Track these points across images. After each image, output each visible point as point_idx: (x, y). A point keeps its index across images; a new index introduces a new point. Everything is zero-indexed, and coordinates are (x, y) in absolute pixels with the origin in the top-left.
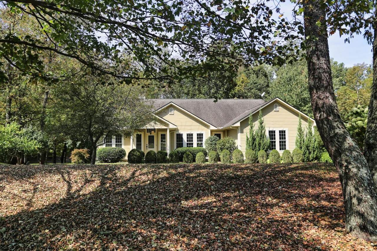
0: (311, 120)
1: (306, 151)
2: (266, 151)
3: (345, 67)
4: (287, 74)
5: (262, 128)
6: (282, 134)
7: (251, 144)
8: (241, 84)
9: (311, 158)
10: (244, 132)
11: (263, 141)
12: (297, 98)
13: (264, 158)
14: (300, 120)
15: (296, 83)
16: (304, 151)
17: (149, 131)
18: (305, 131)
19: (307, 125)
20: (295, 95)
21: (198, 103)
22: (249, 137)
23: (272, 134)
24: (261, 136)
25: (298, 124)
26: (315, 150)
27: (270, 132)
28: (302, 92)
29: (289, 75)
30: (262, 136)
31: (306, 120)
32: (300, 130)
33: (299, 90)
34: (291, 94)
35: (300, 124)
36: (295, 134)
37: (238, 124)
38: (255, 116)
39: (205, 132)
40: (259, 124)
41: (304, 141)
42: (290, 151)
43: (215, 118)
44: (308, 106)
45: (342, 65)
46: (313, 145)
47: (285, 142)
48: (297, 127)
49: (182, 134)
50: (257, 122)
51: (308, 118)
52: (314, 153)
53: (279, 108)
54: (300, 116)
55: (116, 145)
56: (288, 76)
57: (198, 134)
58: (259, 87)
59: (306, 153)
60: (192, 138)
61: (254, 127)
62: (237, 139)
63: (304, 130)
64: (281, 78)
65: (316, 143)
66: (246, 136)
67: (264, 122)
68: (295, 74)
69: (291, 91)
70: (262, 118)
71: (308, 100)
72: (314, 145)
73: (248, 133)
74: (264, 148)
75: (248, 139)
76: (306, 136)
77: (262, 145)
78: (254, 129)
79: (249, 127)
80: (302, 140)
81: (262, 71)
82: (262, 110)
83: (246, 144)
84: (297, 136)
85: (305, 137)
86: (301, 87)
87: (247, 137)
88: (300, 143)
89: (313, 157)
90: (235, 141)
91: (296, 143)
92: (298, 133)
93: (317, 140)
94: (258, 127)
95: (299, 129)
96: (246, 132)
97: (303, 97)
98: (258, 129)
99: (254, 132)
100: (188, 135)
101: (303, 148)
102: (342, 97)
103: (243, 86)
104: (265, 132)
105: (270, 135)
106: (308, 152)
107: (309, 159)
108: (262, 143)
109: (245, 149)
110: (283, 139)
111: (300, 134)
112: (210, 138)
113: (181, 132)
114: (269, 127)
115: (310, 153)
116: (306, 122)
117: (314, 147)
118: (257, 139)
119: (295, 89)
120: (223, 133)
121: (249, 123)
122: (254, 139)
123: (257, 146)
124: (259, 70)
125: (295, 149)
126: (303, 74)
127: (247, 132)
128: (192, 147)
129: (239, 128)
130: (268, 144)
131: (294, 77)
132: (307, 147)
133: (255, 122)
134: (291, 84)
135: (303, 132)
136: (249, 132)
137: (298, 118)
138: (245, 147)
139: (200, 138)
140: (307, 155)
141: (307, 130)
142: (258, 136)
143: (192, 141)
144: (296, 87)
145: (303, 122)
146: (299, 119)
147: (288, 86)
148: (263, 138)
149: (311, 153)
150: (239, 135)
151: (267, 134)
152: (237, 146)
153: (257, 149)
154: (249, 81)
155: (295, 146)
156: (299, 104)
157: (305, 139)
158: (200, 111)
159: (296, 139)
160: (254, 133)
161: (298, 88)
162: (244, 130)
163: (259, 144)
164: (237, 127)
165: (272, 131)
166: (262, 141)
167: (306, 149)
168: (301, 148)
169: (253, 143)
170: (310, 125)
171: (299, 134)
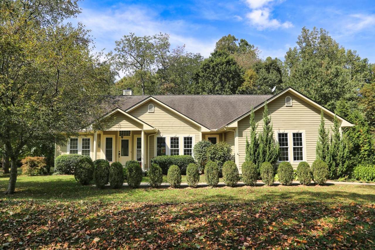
0: (338, 119)
1: (331, 162)
2: (274, 162)
3: (369, 63)
4: (303, 66)
5: (268, 129)
6: (297, 137)
7: (252, 153)
8: (249, 80)
9: (339, 173)
10: (243, 135)
11: (269, 148)
12: (316, 94)
13: (270, 174)
14: (322, 119)
15: (314, 76)
16: (329, 162)
17: (123, 133)
18: (330, 134)
19: (332, 126)
20: (313, 90)
21: (193, 100)
22: (250, 142)
23: (283, 137)
24: (267, 141)
25: (320, 124)
26: (345, 162)
27: (280, 135)
28: (321, 87)
29: (306, 67)
30: (269, 141)
31: (330, 118)
32: (323, 132)
33: (319, 85)
34: (309, 89)
35: (323, 124)
36: (316, 138)
37: (235, 125)
38: (259, 113)
39: (194, 135)
40: (264, 124)
41: (328, 149)
42: (309, 164)
43: (210, 117)
44: (329, 103)
45: (365, 61)
46: (342, 154)
47: (301, 149)
48: (319, 128)
49: (165, 138)
50: (261, 122)
51: (333, 116)
52: (343, 166)
53: (293, 101)
54: (322, 113)
55: (83, 151)
56: (304, 68)
57: (185, 138)
58: (269, 82)
59: (331, 164)
60: (178, 143)
61: (258, 128)
62: (234, 145)
63: (328, 133)
64: (296, 71)
65: (346, 151)
66: (245, 141)
67: (271, 122)
68: (313, 65)
69: (309, 85)
70: (269, 117)
71: (330, 97)
72: (344, 154)
73: (248, 137)
74: (271, 159)
75: (248, 145)
76: (331, 141)
77: (268, 153)
78: (257, 131)
79: (250, 128)
80: (326, 146)
81: (274, 66)
82: (268, 105)
83: (245, 152)
84: (319, 140)
85: (329, 142)
86: (321, 81)
87: (247, 142)
88: (323, 151)
89: (342, 171)
90: (232, 148)
91: (317, 151)
92: (320, 136)
93: (347, 146)
94: (263, 128)
95: (321, 131)
96: (245, 135)
97: (323, 92)
98: (262, 131)
99: (258, 135)
100: (172, 139)
101: (327, 158)
102: (369, 94)
103: (252, 83)
104: (272, 136)
105: (280, 140)
106: (334, 164)
107: (336, 173)
108: (268, 151)
109: (244, 159)
110: (298, 145)
111: (323, 138)
112: (200, 143)
113: (163, 135)
114: (278, 128)
115: (337, 165)
116: (330, 122)
117: (343, 157)
118: (261, 145)
119: (313, 83)
120: (219, 136)
121: (250, 122)
122: (256, 145)
123: (261, 155)
124: (271, 65)
125: (316, 161)
126: (323, 65)
127: (248, 135)
128: (178, 154)
129: (237, 130)
130: (277, 153)
131: (312, 69)
132: (334, 156)
133: (259, 122)
134: (309, 78)
135: (327, 135)
136: (250, 135)
137: (320, 116)
138: (244, 157)
139: (188, 143)
140: (333, 168)
141: (333, 132)
142: (262, 140)
143: (178, 147)
144: (315, 81)
145: (326, 121)
146: (320, 118)
147: (305, 80)
148: (270, 143)
149: (339, 165)
150: (237, 139)
151: (276, 138)
152: (233, 154)
153: (261, 159)
154: (258, 76)
155: (315, 155)
156: (319, 101)
157: (330, 144)
158: (193, 109)
159: (316, 145)
160: (257, 137)
161: (317, 82)
162: (243, 133)
163: (264, 152)
164: (234, 129)
165: (283, 134)
166: (267, 149)
167: (332, 159)
168: (324, 158)
169: (256, 151)
170: (336, 126)
171: (321, 138)
